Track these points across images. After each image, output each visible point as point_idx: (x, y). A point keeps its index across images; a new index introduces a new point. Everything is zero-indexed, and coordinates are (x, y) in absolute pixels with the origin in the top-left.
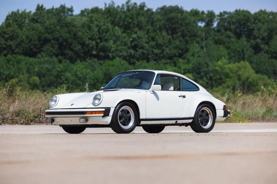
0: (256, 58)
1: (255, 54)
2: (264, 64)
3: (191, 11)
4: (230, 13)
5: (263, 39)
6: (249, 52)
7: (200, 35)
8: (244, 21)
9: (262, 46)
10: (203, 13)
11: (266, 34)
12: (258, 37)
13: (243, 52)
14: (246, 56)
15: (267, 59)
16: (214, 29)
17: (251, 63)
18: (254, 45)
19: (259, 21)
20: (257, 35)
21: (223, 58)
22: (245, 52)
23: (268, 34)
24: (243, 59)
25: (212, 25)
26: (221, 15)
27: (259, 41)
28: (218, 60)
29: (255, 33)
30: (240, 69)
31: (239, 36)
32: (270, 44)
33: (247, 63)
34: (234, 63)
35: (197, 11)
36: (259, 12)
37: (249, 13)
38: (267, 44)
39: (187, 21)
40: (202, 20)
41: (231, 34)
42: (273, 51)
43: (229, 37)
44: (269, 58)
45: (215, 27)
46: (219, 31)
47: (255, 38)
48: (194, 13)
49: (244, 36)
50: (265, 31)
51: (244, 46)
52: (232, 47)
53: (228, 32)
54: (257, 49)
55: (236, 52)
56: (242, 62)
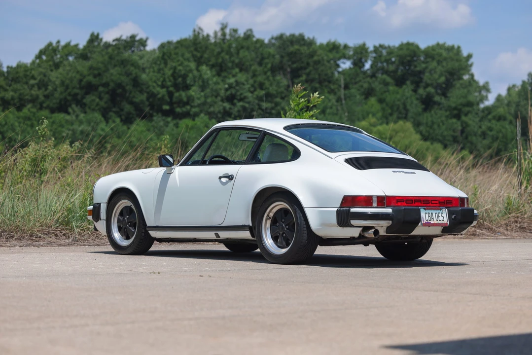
0: (427, 118)
1: (425, 110)
2: (439, 126)
3: (328, 44)
4: (389, 47)
5: (438, 86)
6: (415, 106)
7: (337, 80)
8: (409, 58)
9: (437, 98)
10: (346, 47)
11: (443, 79)
12: (432, 85)
13: (405, 108)
14: (410, 115)
15: (444, 119)
16: (365, 73)
17: (417, 125)
18: (424, 97)
19: (433, 58)
20: (429, 82)
21: (370, 116)
22: (408, 107)
23: (447, 80)
24: (406, 118)
25: (364, 66)
26: (376, 49)
27: (431, 90)
28: (364, 118)
29: (426, 77)
30: (396, 132)
31: (400, 82)
32: (449, 95)
33: (409, 125)
34: (388, 124)
35: (337, 43)
36: (433, 47)
37: (417, 47)
38: (444, 95)
39: (316, 58)
40: (345, 57)
41: (388, 79)
42: (453, 105)
43: (386, 84)
44: (447, 117)
45: (368, 70)
46: (373, 76)
47: (427, 86)
48: (331, 46)
49: (408, 82)
50: (441, 75)
51: (407, 98)
52: (388, 99)
53: (385, 76)
54: (428, 103)
55: (395, 108)
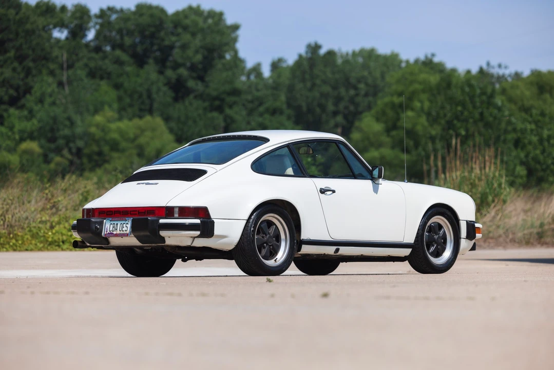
0: (178, 110)
1: (176, 99)
2: (195, 122)
3: (38, 5)
4: (122, 10)
5: (193, 68)
6: (163, 95)
7: (57, 57)
8: (152, 29)
9: (191, 84)
10: (63, 8)
11: (199, 57)
12: (183, 65)
13: (149, 96)
14: (156, 105)
15: (201, 112)
16: (87, 45)
17: (167, 119)
18: (173, 81)
19: (185, 28)
20: (180, 60)
21: (106, 108)
22: (154, 96)
23: (205, 58)
24: (151, 111)
25: (85, 36)
26: (103, 14)
27: (183, 72)
28: (96, 111)
29: (177, 54)
30: (143, 131)
31: (140, 60)
32: (207, 79)
33: (159, 121)
34: (130, 119)
35: (50, 4)
36: (184, 11)
37: (162, 11)
38: (201, 78)
39: (28, 26)
40: (62, 25)
41: (124, 57)
42: (214, 93)
43: (118, 62)
44: (205, 109)
45: (91, 41)
46: (98, 49)
47: (176, 66)
48: (44, 8)
49: (151, 61)
50: (197, 52)
51: (152, 84)
52: (126, 84)
53: (118, 52)
54: (179, 90)
55: (136, 96)
56: (148, 118)
